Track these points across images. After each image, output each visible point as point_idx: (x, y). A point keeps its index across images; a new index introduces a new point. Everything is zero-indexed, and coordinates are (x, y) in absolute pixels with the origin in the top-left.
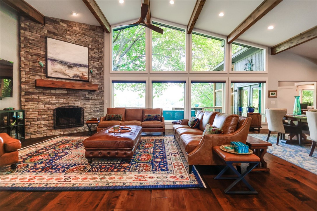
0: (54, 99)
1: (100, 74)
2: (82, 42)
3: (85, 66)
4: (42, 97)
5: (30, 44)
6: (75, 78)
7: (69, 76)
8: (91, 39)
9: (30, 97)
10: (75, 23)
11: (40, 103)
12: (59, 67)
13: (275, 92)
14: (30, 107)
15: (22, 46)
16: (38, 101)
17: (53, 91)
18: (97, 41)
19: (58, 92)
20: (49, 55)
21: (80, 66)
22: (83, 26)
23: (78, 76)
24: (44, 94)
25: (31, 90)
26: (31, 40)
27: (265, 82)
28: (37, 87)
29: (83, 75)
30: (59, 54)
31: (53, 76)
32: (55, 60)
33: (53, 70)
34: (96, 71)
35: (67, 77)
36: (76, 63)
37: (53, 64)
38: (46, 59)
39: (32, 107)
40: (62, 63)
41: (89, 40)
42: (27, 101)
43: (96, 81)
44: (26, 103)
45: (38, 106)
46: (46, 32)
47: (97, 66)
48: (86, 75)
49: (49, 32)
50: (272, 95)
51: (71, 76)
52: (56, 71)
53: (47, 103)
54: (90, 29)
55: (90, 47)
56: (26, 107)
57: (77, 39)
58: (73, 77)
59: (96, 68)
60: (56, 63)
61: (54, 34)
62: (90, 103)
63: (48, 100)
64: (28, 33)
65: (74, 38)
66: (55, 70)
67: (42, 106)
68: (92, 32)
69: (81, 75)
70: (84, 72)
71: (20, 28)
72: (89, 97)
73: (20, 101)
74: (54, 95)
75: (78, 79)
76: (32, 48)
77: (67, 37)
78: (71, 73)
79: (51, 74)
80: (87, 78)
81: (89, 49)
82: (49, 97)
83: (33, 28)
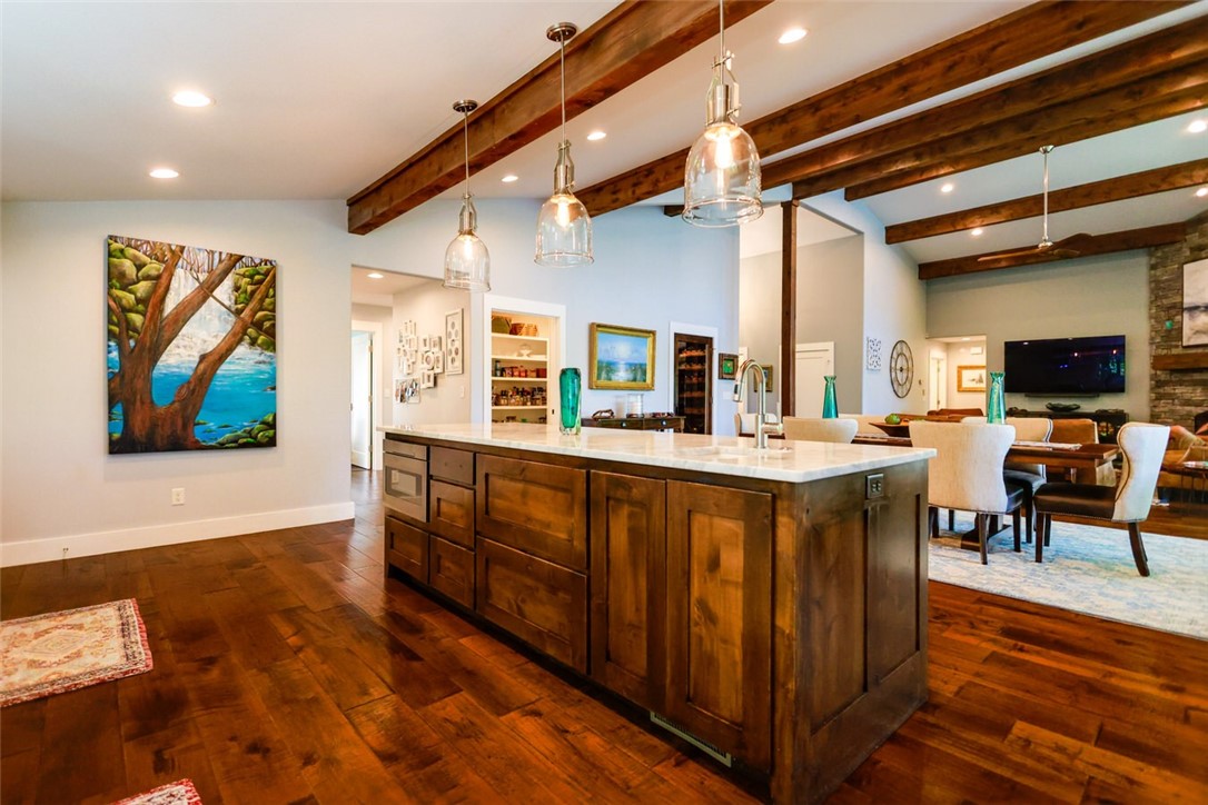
0: (1199, 394)
4: (1179, 390)
5: (1164, 289)
9: (1161, 391)
14: (1162, 409)
15: (1153, 298)
16: (1171, 397)
17: (1197, 376)
20: (1188, 301)
24: (1181, 383)
25: (1164, 377)
26: (1163, 282)
28: (1173, 371)
31: (1192, 342)
32: (1196, 308)
33: (1195, 330)
37: (1192, 317)
38: (1180, 309)
39: (1166, 409)
42: (1159, 397)
44: (1157, 403)
45: (1173, 408)
46: (1188, 253)
49: (1192, 249)
52: (1197, 332)
53: (1188, 403)
56: (1157, 410)
60: (1197, 313)
63: (1187, 396)
64: (1159, 272)
66: (1197, 329)
67: (1178, 408)
71: (1153, 267)
73: (1151, 400)
74: (1195, 383)
76: (1166, 297)
79: (1189, 339)
82: (1190, 389)
83: (1167, 258)
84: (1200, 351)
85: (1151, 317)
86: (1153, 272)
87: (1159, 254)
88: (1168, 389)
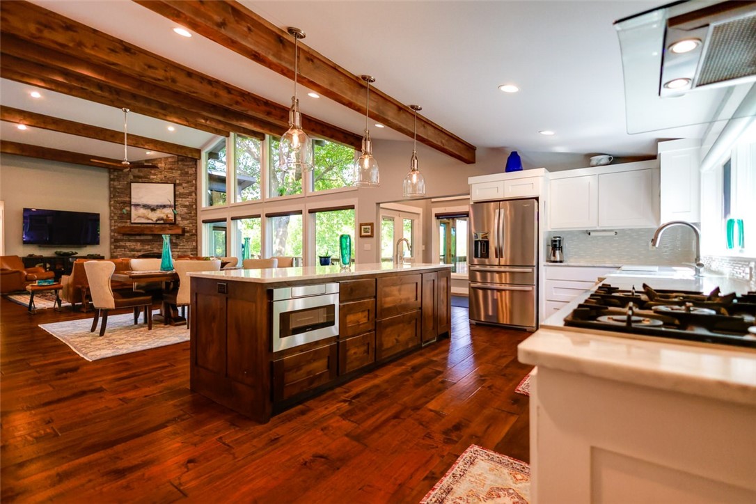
0: (139, 246)
1: (191, 213)
2: (168, 179)
3: (170, 206)
4: (128, 244)
5: (118, 193)
6: (158, 222)
7: (152, 220)
8: (179, 172)
9: (118, 244)
10: (161, 159)
11: (126, 250)
12: (142, 211)
13: (370, 227)
14: (117, 254)
15: (112, 196)
16: (124, 247)
17: (138, 238)
18: (187, 173)
19: (142, 238)
20: (133, 201)
21: (164, 206)
22: (170, 160)
23: (162, 219)
24: (129, 241)
25: (119, 237)
26: (119, 188)
27: (354, 208)
28: (124, 234)
29: (167, 216)
30: (142, 197)
31: (136, 221)
32: (138, 205)
33: (138, 216)
34: (185, 210)
35: (150, 221)
36: (160, 204)
37: (136, 210)
38: (130, 204)
40: (146, 206)
41: (176, 174)
42: (116, 247)
43: (186, 222)
44: (115, 250)
46: (132, 178)
47: (187, 203)
48: (171, 217)
49: (134, 177)
50: (365, 232)
51: (155, 219)
52: (139, 217)
54: (178, 161)
55: (178, 182)
56: (115, 254)
57: (163, 176)
58: (157, 221)
59: (185, 206)
60: (139, 207)
61: (140, 177)
62: (178, 250)
63: (133, 247)
64: (116, 183)
65: (159, 176)
68: (180, 163)
69: (165, 217)
70: (169, 213)
71: (111, 180)
72: (176, 243)
73: (111, 249)
74: (137, 241)
75: (162, 222)
76: (120, 197)
77: (152, 177)
78: (154, 216)
79: (135, 219)
80: (172, 220)
81: (175, 185)
82: (134, 243)
83: (120, 177)
84: (139, 225)
85: (110, 206)
86: (112, 182)
87: (116, 174)
88: (122, 244)
